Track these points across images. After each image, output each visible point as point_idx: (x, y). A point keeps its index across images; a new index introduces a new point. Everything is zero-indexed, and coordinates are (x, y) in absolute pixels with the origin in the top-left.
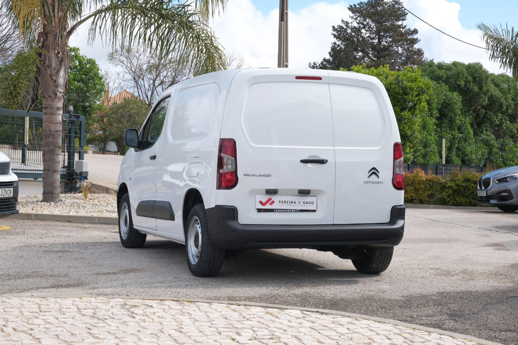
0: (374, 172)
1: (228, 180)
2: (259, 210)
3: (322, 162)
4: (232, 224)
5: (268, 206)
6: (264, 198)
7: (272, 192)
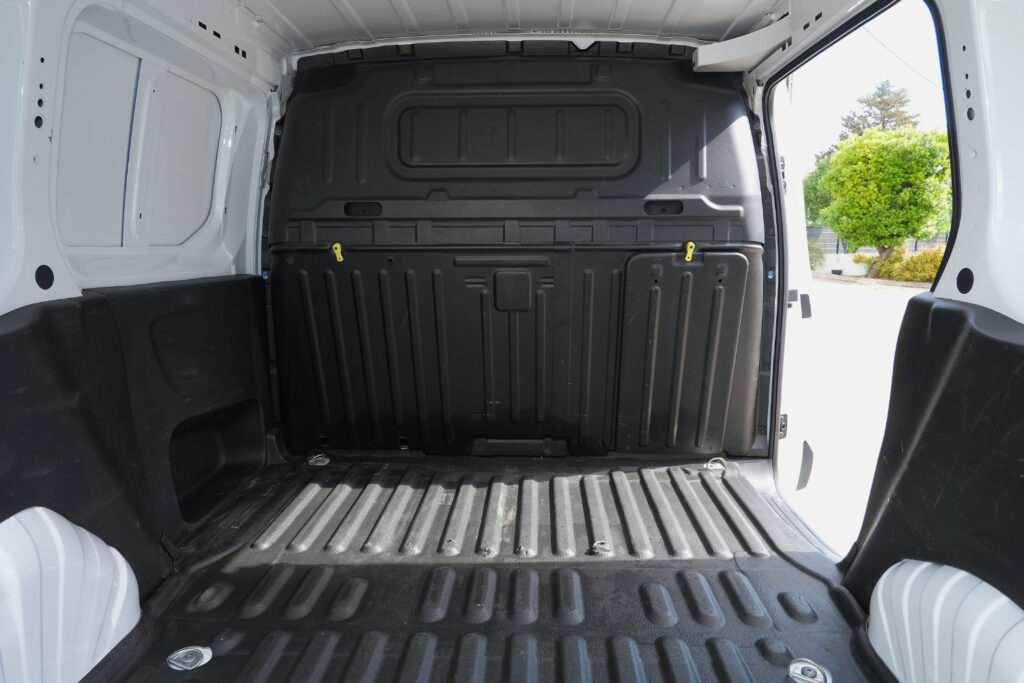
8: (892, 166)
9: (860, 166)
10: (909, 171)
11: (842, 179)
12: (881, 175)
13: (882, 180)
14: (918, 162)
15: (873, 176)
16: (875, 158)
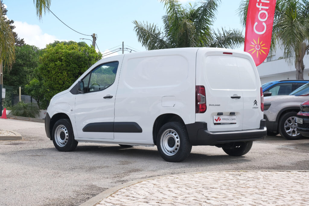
0: (256, 102)
1: (201, 108)
2: (215, 124)
3: (239, 98)
4: (206, 131)
5: (218, 122)
6: (216, 118)
7: (220, 114)
8: (73, 64)
9: (59, 63)
10: (80, 66)
11: (49, 69)
12: (68, 68)
13: (69, 71)
14: (84, 63)
15: (64, 68)
16: (65, 59)
